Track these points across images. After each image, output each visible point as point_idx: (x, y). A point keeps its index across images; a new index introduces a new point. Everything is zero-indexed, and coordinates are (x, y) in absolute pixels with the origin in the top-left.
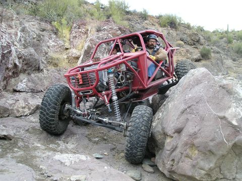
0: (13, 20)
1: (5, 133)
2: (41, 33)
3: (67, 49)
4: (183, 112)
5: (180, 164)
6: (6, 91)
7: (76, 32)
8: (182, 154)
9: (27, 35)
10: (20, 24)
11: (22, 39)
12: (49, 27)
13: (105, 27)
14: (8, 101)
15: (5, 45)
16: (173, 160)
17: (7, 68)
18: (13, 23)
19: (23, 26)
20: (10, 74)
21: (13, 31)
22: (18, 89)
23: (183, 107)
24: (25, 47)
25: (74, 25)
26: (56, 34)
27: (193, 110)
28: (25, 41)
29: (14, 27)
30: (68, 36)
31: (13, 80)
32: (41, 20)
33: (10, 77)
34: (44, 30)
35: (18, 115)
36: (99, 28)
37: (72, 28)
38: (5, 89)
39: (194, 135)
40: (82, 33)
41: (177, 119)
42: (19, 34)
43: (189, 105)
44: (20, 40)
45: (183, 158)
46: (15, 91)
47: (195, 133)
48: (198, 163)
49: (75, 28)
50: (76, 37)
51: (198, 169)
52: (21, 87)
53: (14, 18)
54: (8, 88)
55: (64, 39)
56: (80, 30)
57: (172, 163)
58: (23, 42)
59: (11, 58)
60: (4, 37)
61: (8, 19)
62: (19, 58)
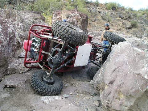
0: (16, 16)
1: (12, 84)
2: (35, 21)
4: (114, 71)
5: (113, 103)
6: (14, 58)
7: (55, 19)
9: (25, 24)
10: (21, 18)
11: (22, 27)
12: (39, 17)
13: (72, 15)
14: (15, 64)
15: (11, 32)
16: (109, 100)
17: (14, 45)
18: (16, 18)
19: (22, 19)
20: (16, 48)
21: (16, 22)
22: (21, 56)
23: (114, 67)
24: (24, 31)
25: (54, 14)
26: (44, 20)
27: (120, 69)
28: (24, 28)
29: (17, 20)
30: (51, 21)
31: (18, 51)
32: (35, 13)
33: (16, 49)
34: (36, 19)
35: (21, 72)
36: (68, 15)
37: (52, 16)
38: (14, 56)
40: (59, 19)
42: (20, 24)
43: (118, 66)
44: (21, 28)
45: (114, 99)
46: (20, 57)
47: (121, 84)
48: (123, 102)
49: (55, 16)
51: (123, 106)
52: (23, 55)
53: (17, 15)
54: (15, 56)
55: (49, 23)
56: (57, 17)
57: (108, 102)
58: (23, 28)
59: (15, 39)
60: (10, 27)
61: (13, 16)
62: (21, 38)
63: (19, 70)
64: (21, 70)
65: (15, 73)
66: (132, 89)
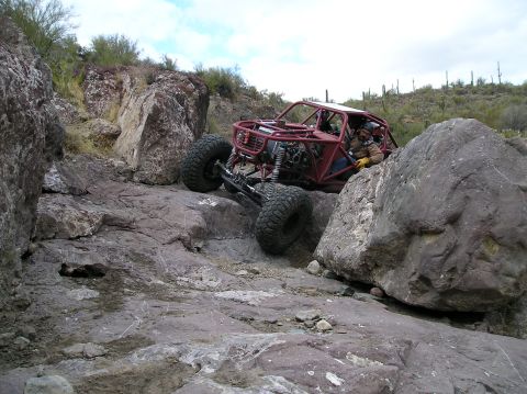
3: (85, 120)
4: (454, 188)
5: (470, 272)
7: (97, 87)
8: (470, 254)
16: (453, 270)
18: (19, 48)
22: (48, 186)
23: (452, 179)
25: (91, 72)
27: (473, 181)
30: (80, 94)
35: (73, 234)
37: (84, 77)
39: (489, 220)
40: (111, 88)
41: (448, 199)
43: (465, 174)
45: (474, 261)
47: (490, 218)
48: (501, 266)
49: (93, 77)
50: (98, 95)
51: (503, 277)
52: (52, 183)
53: (20, 39)
55: (74, 100)
56: (106, 82)
57: (449, 276)
63: (67, 228)
64: (73, 227)
65: (54, 238)
66: (521, 225)
